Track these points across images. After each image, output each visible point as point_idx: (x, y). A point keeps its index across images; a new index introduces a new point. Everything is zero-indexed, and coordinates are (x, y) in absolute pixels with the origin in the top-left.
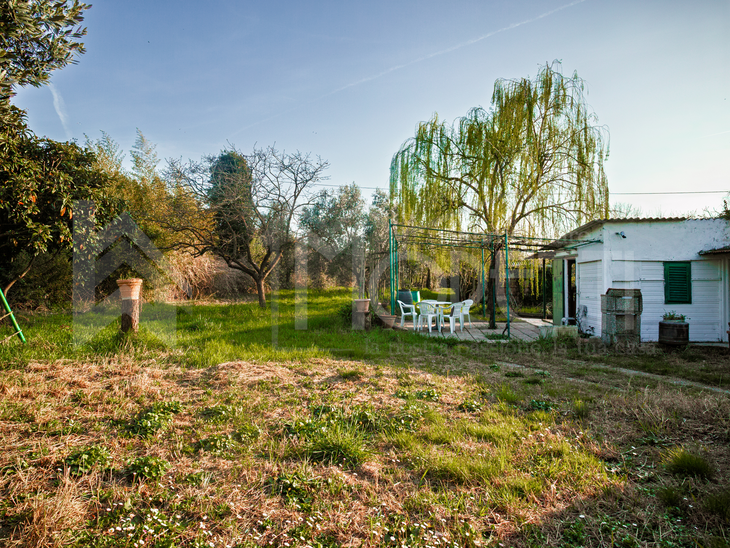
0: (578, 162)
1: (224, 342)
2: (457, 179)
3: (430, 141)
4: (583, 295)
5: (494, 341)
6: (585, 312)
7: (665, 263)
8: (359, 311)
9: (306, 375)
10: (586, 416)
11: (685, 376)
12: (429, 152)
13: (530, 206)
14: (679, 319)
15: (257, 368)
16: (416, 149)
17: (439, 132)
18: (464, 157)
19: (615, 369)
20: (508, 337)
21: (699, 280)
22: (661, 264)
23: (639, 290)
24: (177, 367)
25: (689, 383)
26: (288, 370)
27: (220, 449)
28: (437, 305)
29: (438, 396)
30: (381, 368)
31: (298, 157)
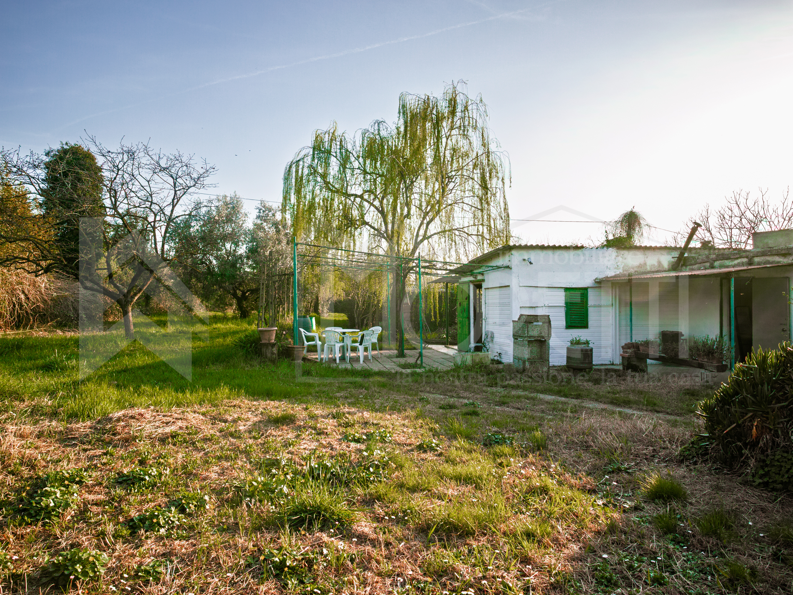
0: (480, 186)
1: (105, 386)
2: (356, 196)
3: (329, 152)
4: (490, 321)
5: (409, 371)
6: (492, 337)
7: (566, 289)
8: (263, 342)
9: (225, 421)
10: (545, 447)
11: (598, 399)
12: (327, 165)
13: (434, 227)
14: (584, 343)
15: (164, 416)
16: (313, 159)
17: (338, 143)
18: (365, 172)
19: (532, 395)
20: (421, 366)
21: (594, 306)
22: (563, 290)
23: (549, 316)
24: (51, 421)
25: (602, 406)
26: (201, 417)
27: (164, 527)
28: (344, 333)
29: (390, 436)
30: (312, 408)
31: (178, 159)
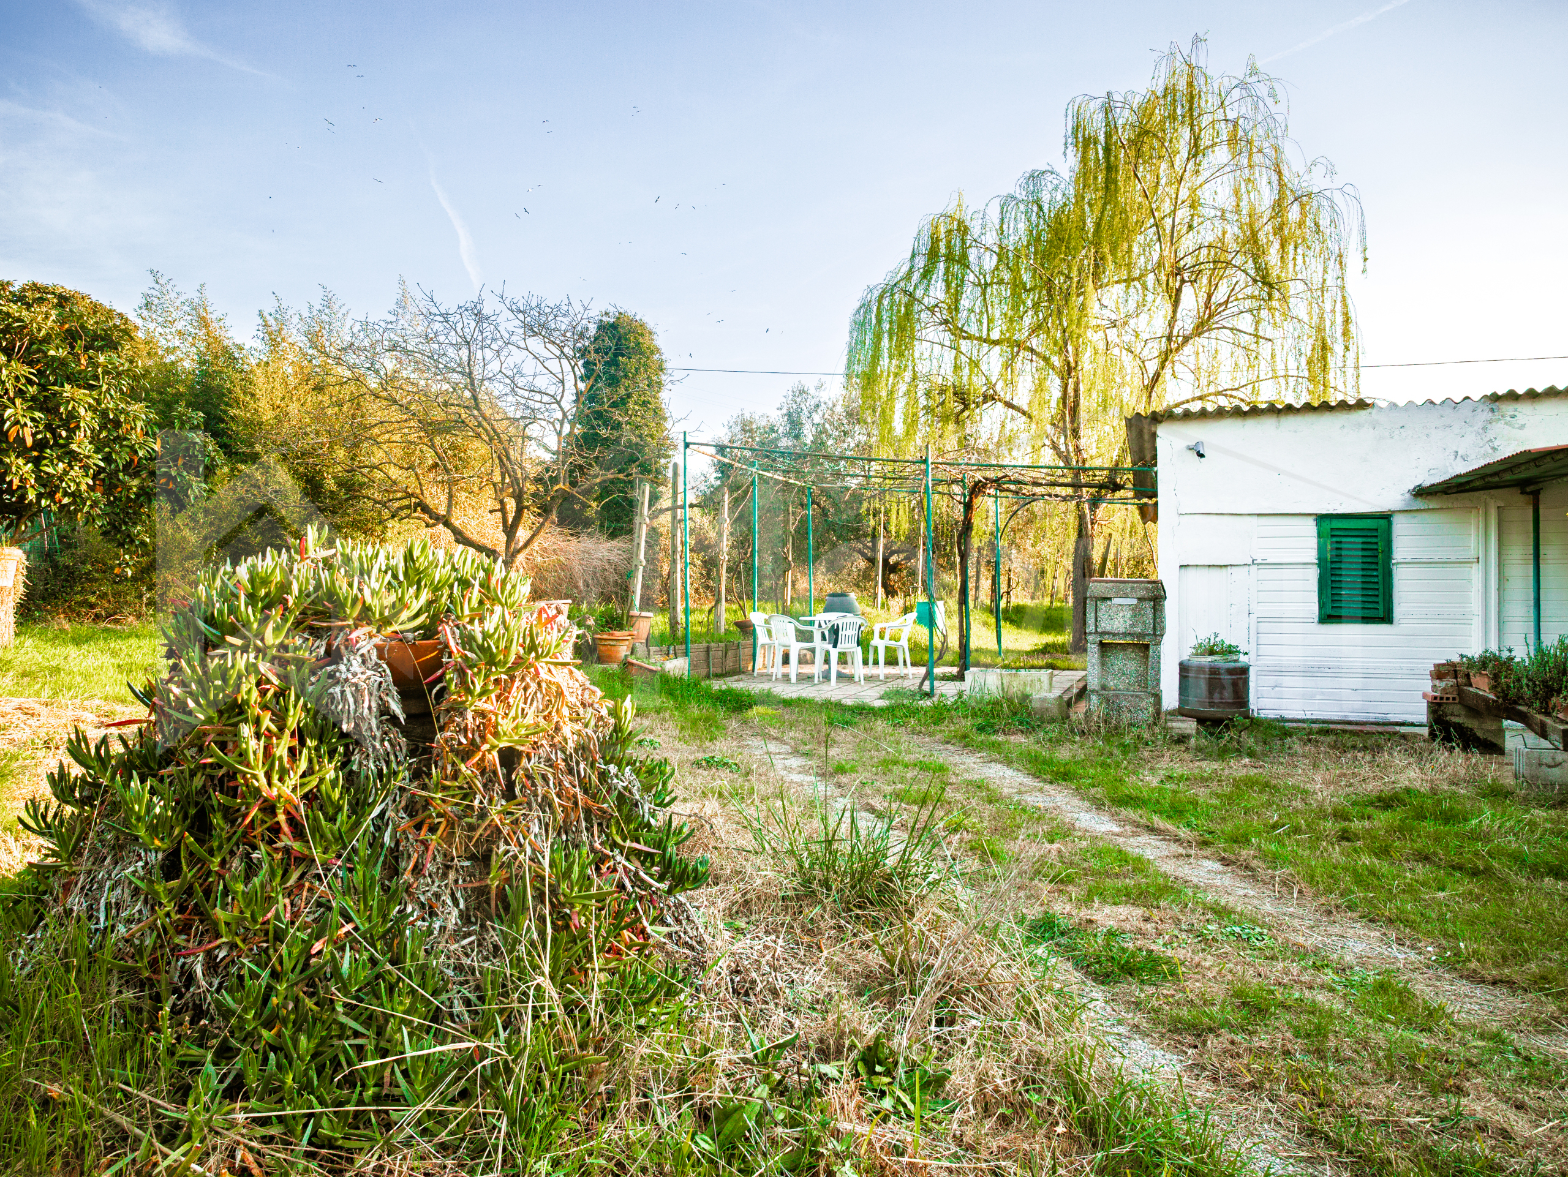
7: (1321, 518)
21: (1415, 562)
22: (1311, 522)
